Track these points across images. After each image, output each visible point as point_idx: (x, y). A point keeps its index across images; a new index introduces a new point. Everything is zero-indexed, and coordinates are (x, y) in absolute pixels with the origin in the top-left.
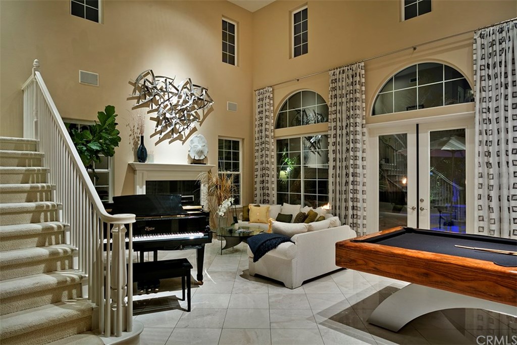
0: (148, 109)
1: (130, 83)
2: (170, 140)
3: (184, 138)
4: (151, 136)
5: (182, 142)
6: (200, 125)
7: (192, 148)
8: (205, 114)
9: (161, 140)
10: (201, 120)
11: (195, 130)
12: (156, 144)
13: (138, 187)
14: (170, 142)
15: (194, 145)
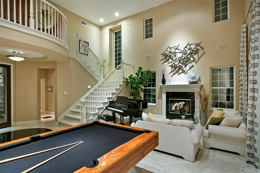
0: (168, 62)
1: (161, 54)
2: (178, 74)
3: (186, 72)
4: (169, 74)
5: (185, 74)
6: (196, 64)
7: (188, 76)
8: (199, 57)
9: (174, 75)
10: (196, 61)
11: (193, 66)
12: (172, 76)
13: (163, 94)
14: (178, 75)
15: (189, 74)
